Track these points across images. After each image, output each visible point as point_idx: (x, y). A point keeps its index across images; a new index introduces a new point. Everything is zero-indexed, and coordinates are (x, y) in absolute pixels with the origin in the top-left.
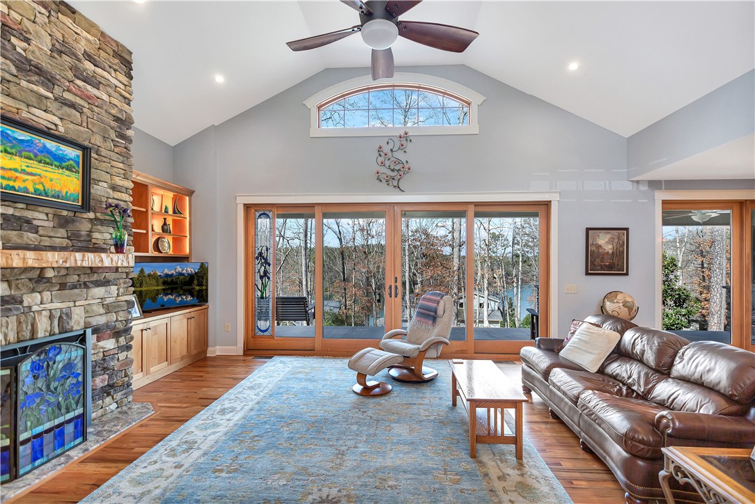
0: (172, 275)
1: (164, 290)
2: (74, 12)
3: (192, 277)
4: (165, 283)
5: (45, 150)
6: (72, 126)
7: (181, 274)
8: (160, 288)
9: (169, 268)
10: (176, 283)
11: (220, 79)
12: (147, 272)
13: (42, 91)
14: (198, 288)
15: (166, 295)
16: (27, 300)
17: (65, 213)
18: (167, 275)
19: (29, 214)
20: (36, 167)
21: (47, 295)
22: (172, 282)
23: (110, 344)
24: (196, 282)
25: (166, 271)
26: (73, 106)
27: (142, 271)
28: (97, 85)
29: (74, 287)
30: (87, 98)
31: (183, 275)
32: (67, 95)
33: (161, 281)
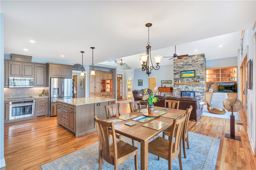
0: (226, 86)
1: (224, 89)
2: (194, 55)
3: (232, 86)
4: (225, 87)
5: (190, 72)
6: (194, 68)
7: (229, 85)
8: (224, 88)
9: (226, 84)
10: (228, 87)
11: (221, 46)
12: (221, 85)
13: (190, 66)
14: (234, 89)
15: (225, 90)
16: (189, 87)
17: (193, 78)
18: (225, 86)
19: (189, 79)
20: (189, 74)
21: (191, 87)
22: (227, 87)
23: (200, 94)
24: (233, 87)
25: (225, 85)
26: (194, 66)
27: (220, 85)
28: (198, 62)
29: (194, 86)
30: (196, 64)
31: (230, 85)
32: (193, 65)
33: (224, 87)
